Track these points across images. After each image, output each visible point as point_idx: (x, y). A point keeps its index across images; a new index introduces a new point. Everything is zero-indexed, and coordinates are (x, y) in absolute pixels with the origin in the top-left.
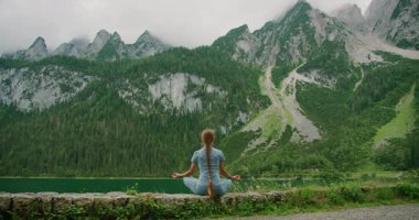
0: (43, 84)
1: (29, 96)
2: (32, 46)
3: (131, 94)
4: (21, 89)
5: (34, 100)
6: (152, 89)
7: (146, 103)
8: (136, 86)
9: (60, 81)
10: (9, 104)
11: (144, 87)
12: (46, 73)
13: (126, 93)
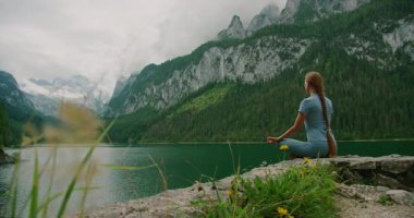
0: (262, 56)
1: (251, 69)
2: (231, 26)
3: (361, 49)
4: (242, 64)
5: (256, 72)
6: (389, 38)
7: (384, 56)
8: (366, 39)
9: (277, 50)
10: (234, 79)
11: (376, 38)
12: (262, 45)
13: (354, 49)
